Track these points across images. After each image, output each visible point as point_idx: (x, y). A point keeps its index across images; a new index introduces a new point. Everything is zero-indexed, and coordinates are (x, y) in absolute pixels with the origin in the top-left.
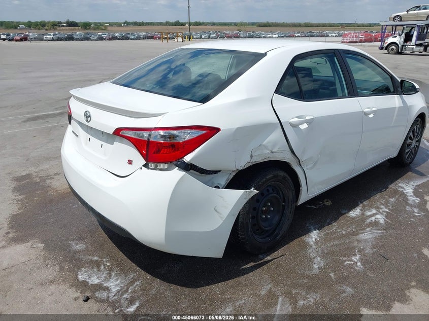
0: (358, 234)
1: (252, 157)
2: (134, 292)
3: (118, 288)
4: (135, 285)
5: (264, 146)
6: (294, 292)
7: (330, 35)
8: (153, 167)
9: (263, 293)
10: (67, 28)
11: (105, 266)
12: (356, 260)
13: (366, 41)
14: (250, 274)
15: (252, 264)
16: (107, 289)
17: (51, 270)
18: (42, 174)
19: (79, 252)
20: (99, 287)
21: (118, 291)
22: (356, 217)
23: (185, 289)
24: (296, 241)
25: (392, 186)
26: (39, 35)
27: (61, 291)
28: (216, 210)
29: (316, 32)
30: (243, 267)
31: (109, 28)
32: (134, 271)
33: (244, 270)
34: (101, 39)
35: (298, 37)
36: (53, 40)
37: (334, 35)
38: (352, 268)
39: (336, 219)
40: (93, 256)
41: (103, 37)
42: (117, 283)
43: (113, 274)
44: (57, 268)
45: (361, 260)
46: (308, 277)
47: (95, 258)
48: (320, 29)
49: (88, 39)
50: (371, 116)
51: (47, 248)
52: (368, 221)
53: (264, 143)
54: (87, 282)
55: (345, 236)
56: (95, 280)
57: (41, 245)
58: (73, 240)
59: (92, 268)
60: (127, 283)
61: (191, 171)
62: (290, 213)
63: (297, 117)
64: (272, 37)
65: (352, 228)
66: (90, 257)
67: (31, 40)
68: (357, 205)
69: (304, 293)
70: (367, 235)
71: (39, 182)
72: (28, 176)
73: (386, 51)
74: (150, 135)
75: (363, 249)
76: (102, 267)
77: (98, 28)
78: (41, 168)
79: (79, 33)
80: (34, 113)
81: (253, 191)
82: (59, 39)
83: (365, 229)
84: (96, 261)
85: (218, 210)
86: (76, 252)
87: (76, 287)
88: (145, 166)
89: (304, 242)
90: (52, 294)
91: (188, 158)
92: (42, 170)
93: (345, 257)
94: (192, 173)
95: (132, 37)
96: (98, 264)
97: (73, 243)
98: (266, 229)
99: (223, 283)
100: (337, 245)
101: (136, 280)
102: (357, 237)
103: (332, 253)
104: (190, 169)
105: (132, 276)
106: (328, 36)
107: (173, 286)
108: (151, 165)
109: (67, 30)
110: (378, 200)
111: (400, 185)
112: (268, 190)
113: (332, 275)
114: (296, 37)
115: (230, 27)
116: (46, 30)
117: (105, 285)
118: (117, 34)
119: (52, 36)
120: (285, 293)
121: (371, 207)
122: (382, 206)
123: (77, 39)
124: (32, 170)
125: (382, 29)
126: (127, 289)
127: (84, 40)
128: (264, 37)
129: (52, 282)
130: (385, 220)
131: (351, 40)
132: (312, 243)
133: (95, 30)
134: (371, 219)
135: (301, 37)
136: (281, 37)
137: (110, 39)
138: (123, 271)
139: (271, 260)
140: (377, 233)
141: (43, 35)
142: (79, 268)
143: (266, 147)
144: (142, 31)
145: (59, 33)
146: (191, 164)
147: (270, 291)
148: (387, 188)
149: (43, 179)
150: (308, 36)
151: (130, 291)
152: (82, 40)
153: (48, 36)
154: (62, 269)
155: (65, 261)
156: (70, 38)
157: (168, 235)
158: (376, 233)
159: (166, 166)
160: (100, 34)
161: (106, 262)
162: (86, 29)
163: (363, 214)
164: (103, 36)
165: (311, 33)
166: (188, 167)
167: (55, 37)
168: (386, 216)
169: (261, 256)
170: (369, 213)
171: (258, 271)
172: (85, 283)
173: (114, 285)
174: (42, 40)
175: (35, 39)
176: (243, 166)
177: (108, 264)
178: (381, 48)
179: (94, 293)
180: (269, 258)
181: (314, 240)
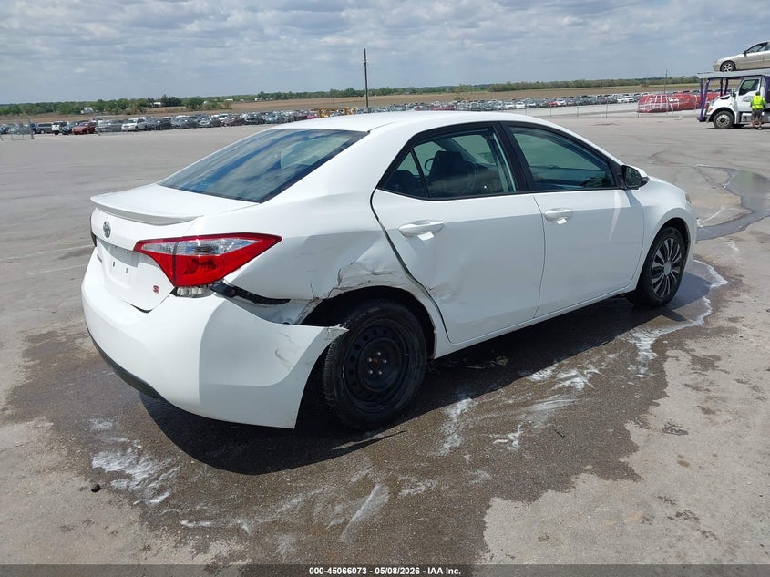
0: (532, 404)
1: (340, 280)
2: (167, 479)
3: (146, 476)
4: (169, 472)
5: (359, 263)
6: (400, 479)
7: (619, 100)
8: (183, 294)
9: (354, 480)
10: (164, 109)
11: (134, 448)
12: (513, 438)
13: (681, 108)
14: (343, 457)
15: (352, 444)
16: (130, 477)
17: (55, 455)
18: (73, 331)
19: (101, 432)
20: (119, 475)
21: (144, 480)
22: (540, 381)
23: (241, 476)
24: (431, 414)
25: (622, 337)
26: (115, 122)
27: (65, 480)
28: (278, 356)
29: (595, 97)
30: (337, 448)
31: (232, 106)
32: (174, 455)
33: (336, 451)
34: (217, 124)
35: (562, 106)
36: (137, 130)
37: (627, 100)
38: (502, 448)
39: (505, 384)
40: (121, 436)
41: (220, 122)
42: (146, 469)
43: (143, 459)
44: (65, 452)
45: (521, 438)
46: (430, 459)
47: (123, 440)
48: (603, 91)
49: (195, 125)
50: (563, 221)
51: (56, 428)
52: (558, 386)
53: (359, 260)
54: (104, 470)
55: (511, 406)
56: (115, 467)
57: (48, 424)
58: (96, 417)
59: (116, 452)
60: (159, 469)
61: (236, 297)
62: (418, 368)
63: (414, 223)
64: (515, 109)
65: (529, 396)
66: (116, 439)
67: (101, 131)
68: (551, 364)
69: (415, 480)
70: (547, 406)
71: (65, 342)
72: (51, 334)
73: (711, 125)
74: (175, 248)
75: (530, 424)
76: (130, 450)
77: (213, 106)
78: (70, 323)
79: (181, 116)
80: (80, 244)
81: (340, 330)
82: (147, 128)
83: (547, 397)
84: (123, 444)
85: (281, 355)
86: (96, 432)
87: (87, 475)
88: (174, 293)
89: (441, 414)
90: (51, 483)
91: (229, 279)
92: (74, 326)
93: (498, 433)
94: (237, 300)
95: (270, 119)
96: (124, 447)
97: (95, 422)
98: (376, 391)
99: (299, 468)
100: (491, 419)
101: (173, 466)
102: (531, 407)
103: (480, 429)
104: (235, 295)
105: (169, 460)
106: (616, 102)
107: (224, 473)
108: (181, 291)
109: (162, 112)
110: (589, 357)
111: (634, 335)
112: (375, 333)
113: (467, 457)
114: (557, 106)
115: (443, 94)
116: (129, 114)
117: (127, 472)
118: (244, 115)
119: (135, 124)
120: (387, 480)
121: (572, 367)
122: (591, 366)
123: (177, 127)
124: (58, 326)
125: (702, 86)
126: (158, 477)
127: (189, 128)
128: (500, 109)
129: (53, 469)
130: (586, 385)
131: (654, 107)
132: (454, 416)
133: (209, 109)
134: (563, 383)
135: (567, 105)
136: (531, 107)
137: (232, 124)
138: (158, 454)
139: (381, 439)
140: (564, 403)
141: (122, 122)
142: (96, 452)
143: (362, 266)
144: (288, 108)
145: (147, 118)
146: (236, 287)
147: (365, 478)
148: (612, 339)
149: (71, 338)
150: (580, 104)
151: (161, 479)
152: (185, 127)
153: (128, 124)
154: (71, 453)
155: (78, 443)
156: (166, 126)
157: (203, 389)
158: (563, 401)
159: (200, 291)
160: (216, 116)
161: (137, 444)
162: (194, 109)
163: (554, 377)
164: (220, 119)
165: (585, 99)
166: (231, 292)
167: (141, 125)
168: (590, 380)
169: (369, 434)
170: (564, 376)
171: (358, 452)
172: (100, 470)
173: (140, 472)
174: (118, 130)
175: (108, 130)
176: (327, 293)
177: (139, 447)
178: (703, 119)
179: (109, 481)
180: (380, 435)
181: (459, 412)
